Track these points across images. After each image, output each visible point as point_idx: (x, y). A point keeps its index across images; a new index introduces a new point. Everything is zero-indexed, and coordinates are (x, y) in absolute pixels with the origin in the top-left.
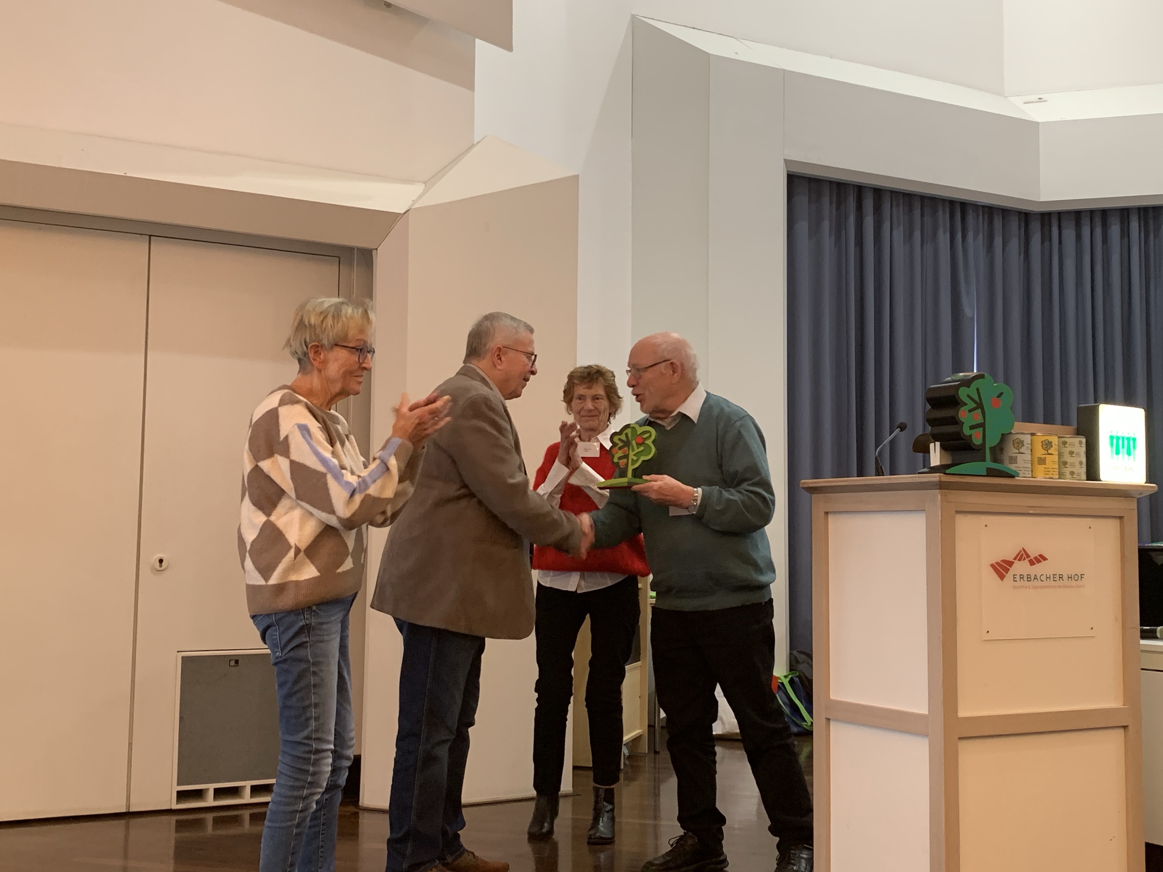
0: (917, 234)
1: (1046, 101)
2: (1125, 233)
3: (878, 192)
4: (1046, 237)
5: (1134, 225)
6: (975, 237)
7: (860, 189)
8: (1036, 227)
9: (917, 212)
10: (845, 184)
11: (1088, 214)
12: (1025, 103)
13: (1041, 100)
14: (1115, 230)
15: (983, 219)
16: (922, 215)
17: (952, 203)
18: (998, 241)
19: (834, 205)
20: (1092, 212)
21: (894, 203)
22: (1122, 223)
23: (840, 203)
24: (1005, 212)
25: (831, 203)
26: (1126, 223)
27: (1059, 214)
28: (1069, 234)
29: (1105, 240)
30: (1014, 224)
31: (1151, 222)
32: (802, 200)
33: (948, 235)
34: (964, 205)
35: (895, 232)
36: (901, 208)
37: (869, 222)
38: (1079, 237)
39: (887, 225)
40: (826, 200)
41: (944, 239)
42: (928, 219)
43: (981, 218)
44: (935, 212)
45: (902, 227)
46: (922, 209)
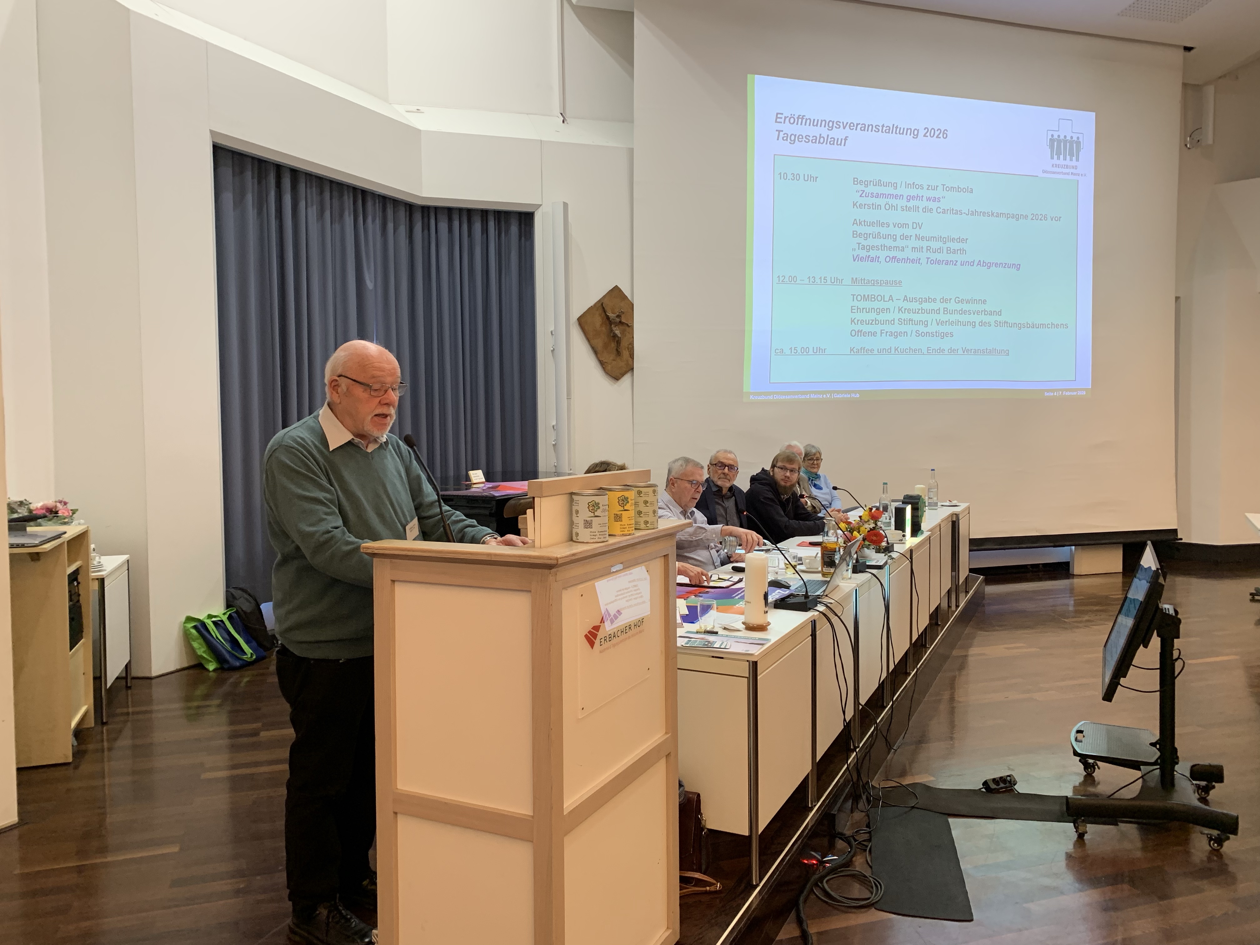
0: (327, 214)
1: (423, 113)
2: (485, 231)
3: (295, 172)
4: (426, 227)
5: (491, 224)
6: (374, 221)
7: (279, 168)
8: (418, 216)
9: (327, 195)
10: (265, 161)
11: (458, 212)
12: (407, 111)
13: (418, 111)
14: (477, 226)
15: (379, 205)
16: (331, 199)
17: (354, 190)
18: (390, 226)
19: (256, 180)
20: (460, 210)
21: (308, 184)
22: (482, 221)
23: (261, 178)
24: (396, 202)
25: (253, 178)
26: (485, 222)
27: (436, 208)
28: (443, 226)
29: (470, 235)
30: (402, 213)
31: (503, 223)
32: (227, 172)
33: (352, 216)
34: (364, 193)
35: (309, 210)
36: (314, 189)
37: (287, 199)
38: (450, 230)
39: (302, 204)
40: (249, 174)
41: (349, 220)
42: (336, 202)
43: (377, 205)
44: (341, 196)
45: (315, 207)
46: (331, 192)
